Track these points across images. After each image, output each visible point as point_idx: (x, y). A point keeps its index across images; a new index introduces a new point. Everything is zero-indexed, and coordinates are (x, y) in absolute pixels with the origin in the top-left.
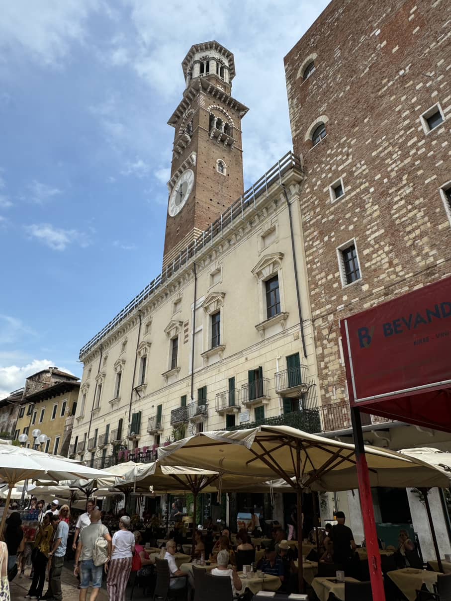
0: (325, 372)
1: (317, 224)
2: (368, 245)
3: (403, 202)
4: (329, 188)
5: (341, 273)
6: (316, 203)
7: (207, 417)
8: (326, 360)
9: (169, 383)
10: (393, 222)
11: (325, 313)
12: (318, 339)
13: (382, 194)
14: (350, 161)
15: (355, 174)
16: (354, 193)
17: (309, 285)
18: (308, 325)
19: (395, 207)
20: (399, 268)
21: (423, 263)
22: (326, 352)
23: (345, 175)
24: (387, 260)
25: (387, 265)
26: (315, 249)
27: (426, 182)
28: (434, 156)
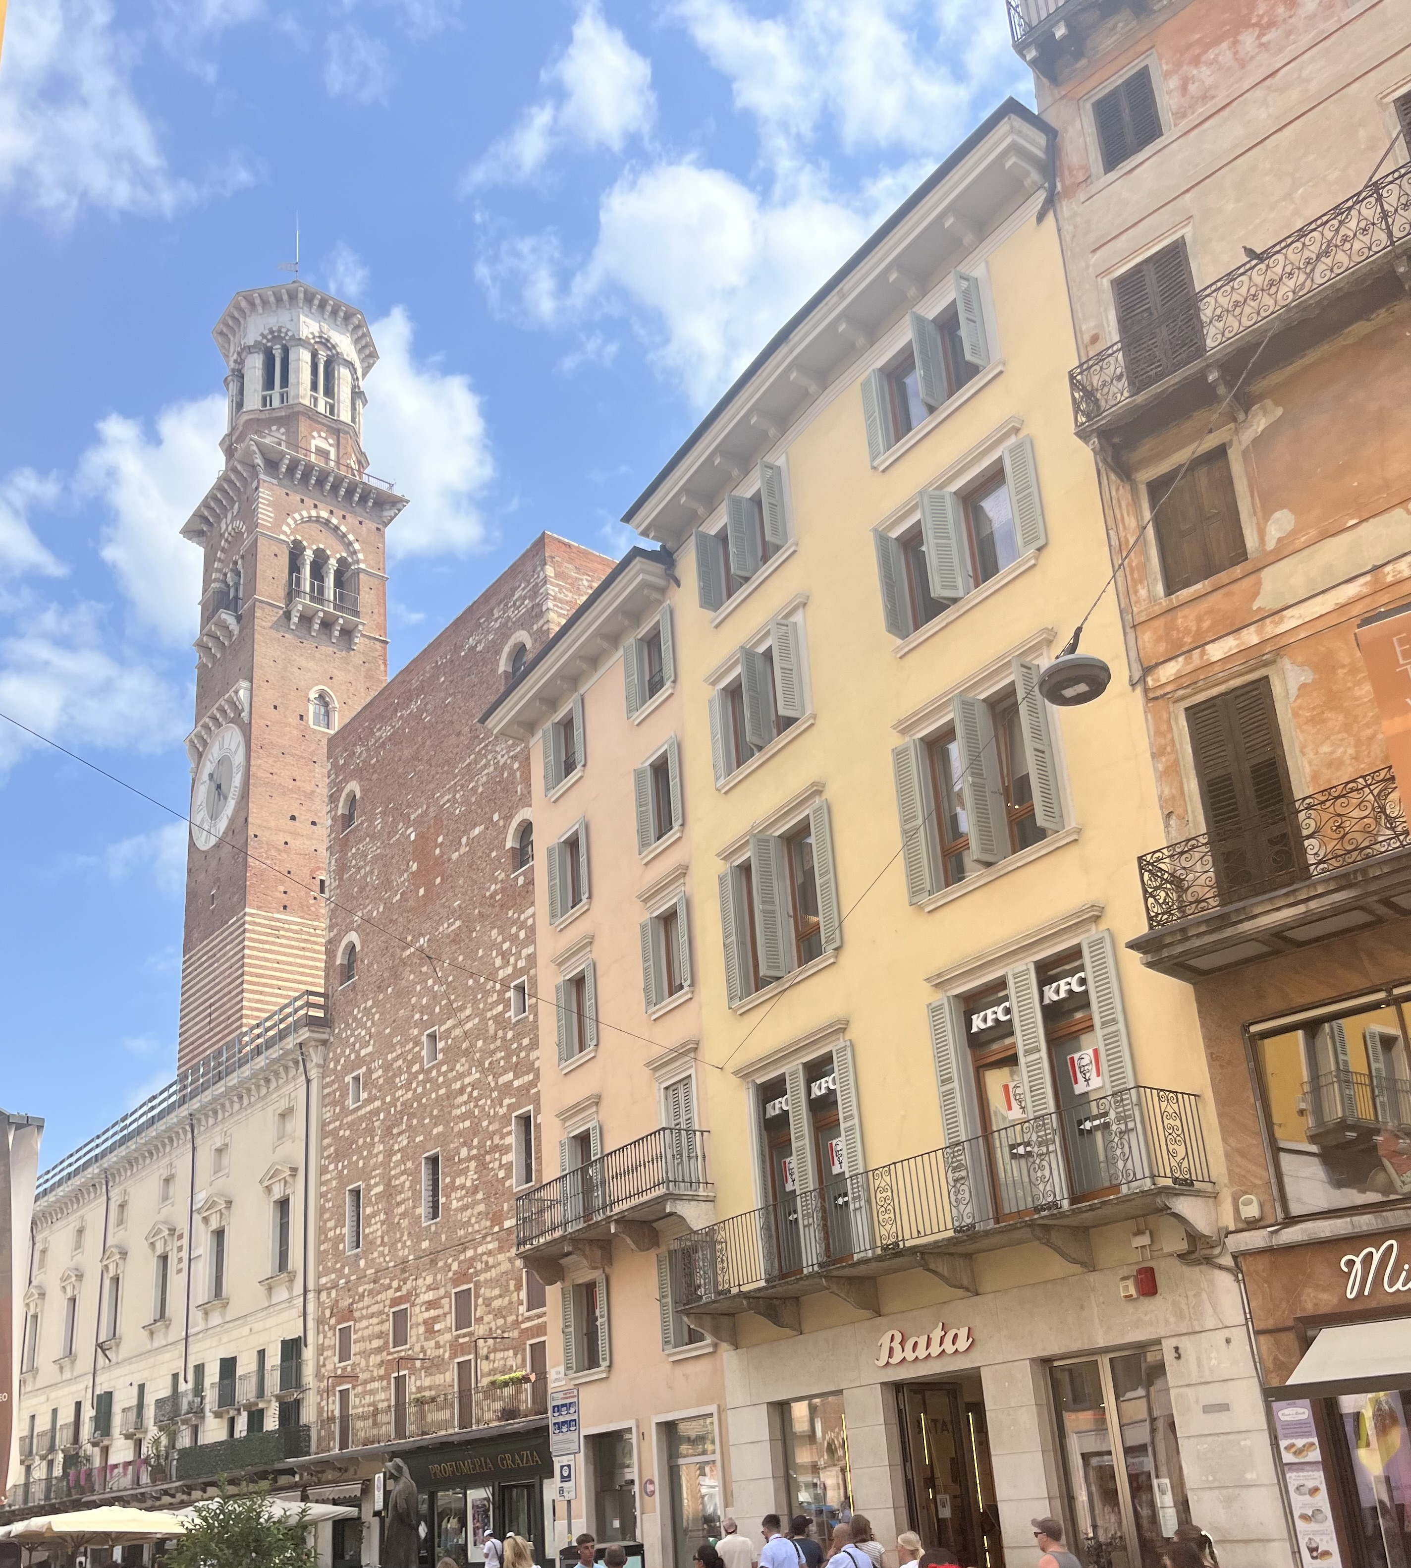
0: (323, 1370)
1: (334, 1133)
2: (370, 1203)
3: (398, 1156)
4: (348, 1079)
5: (347, 1230)
6: (338, 1094)
7: (203, 1418)
8: (325, 1354)
9: (156, 1344)
10: (390, 1180)
11: (329, 1285)
12: (320, 1321)
13: (388, 1132)
14: (370, 1049)
15: (374, 1076)
16: (368, 1109)
17: (320, 1235)
18: (311, 1296)
19: (394, 1159)
20: (386, 1252)
21: (401, 1253)
22: (327, 1342)
23: (364, 1069)
24: (379, 1233)
25: (379, 1241)
26: (329, 1176)
27: (417, 1140)
28: (425, 1106)
